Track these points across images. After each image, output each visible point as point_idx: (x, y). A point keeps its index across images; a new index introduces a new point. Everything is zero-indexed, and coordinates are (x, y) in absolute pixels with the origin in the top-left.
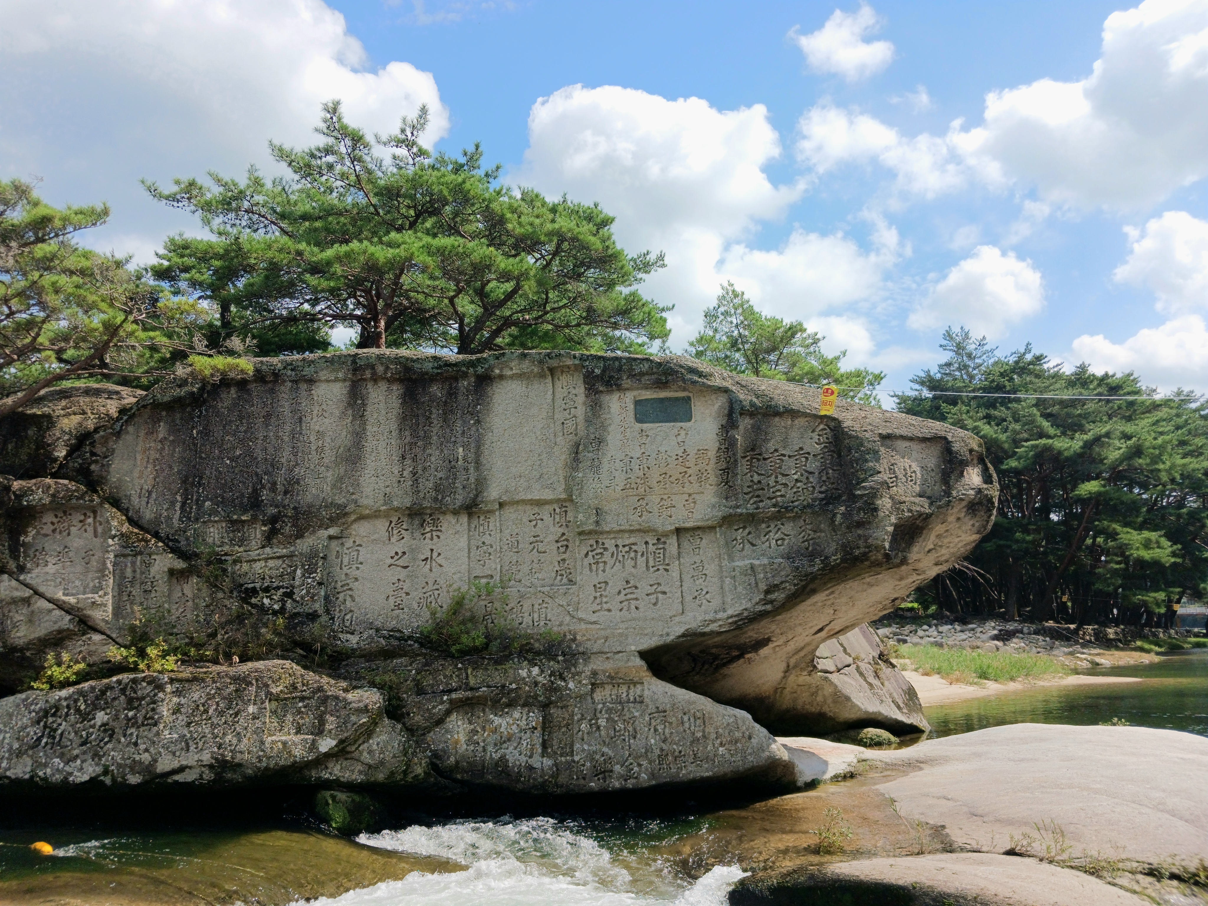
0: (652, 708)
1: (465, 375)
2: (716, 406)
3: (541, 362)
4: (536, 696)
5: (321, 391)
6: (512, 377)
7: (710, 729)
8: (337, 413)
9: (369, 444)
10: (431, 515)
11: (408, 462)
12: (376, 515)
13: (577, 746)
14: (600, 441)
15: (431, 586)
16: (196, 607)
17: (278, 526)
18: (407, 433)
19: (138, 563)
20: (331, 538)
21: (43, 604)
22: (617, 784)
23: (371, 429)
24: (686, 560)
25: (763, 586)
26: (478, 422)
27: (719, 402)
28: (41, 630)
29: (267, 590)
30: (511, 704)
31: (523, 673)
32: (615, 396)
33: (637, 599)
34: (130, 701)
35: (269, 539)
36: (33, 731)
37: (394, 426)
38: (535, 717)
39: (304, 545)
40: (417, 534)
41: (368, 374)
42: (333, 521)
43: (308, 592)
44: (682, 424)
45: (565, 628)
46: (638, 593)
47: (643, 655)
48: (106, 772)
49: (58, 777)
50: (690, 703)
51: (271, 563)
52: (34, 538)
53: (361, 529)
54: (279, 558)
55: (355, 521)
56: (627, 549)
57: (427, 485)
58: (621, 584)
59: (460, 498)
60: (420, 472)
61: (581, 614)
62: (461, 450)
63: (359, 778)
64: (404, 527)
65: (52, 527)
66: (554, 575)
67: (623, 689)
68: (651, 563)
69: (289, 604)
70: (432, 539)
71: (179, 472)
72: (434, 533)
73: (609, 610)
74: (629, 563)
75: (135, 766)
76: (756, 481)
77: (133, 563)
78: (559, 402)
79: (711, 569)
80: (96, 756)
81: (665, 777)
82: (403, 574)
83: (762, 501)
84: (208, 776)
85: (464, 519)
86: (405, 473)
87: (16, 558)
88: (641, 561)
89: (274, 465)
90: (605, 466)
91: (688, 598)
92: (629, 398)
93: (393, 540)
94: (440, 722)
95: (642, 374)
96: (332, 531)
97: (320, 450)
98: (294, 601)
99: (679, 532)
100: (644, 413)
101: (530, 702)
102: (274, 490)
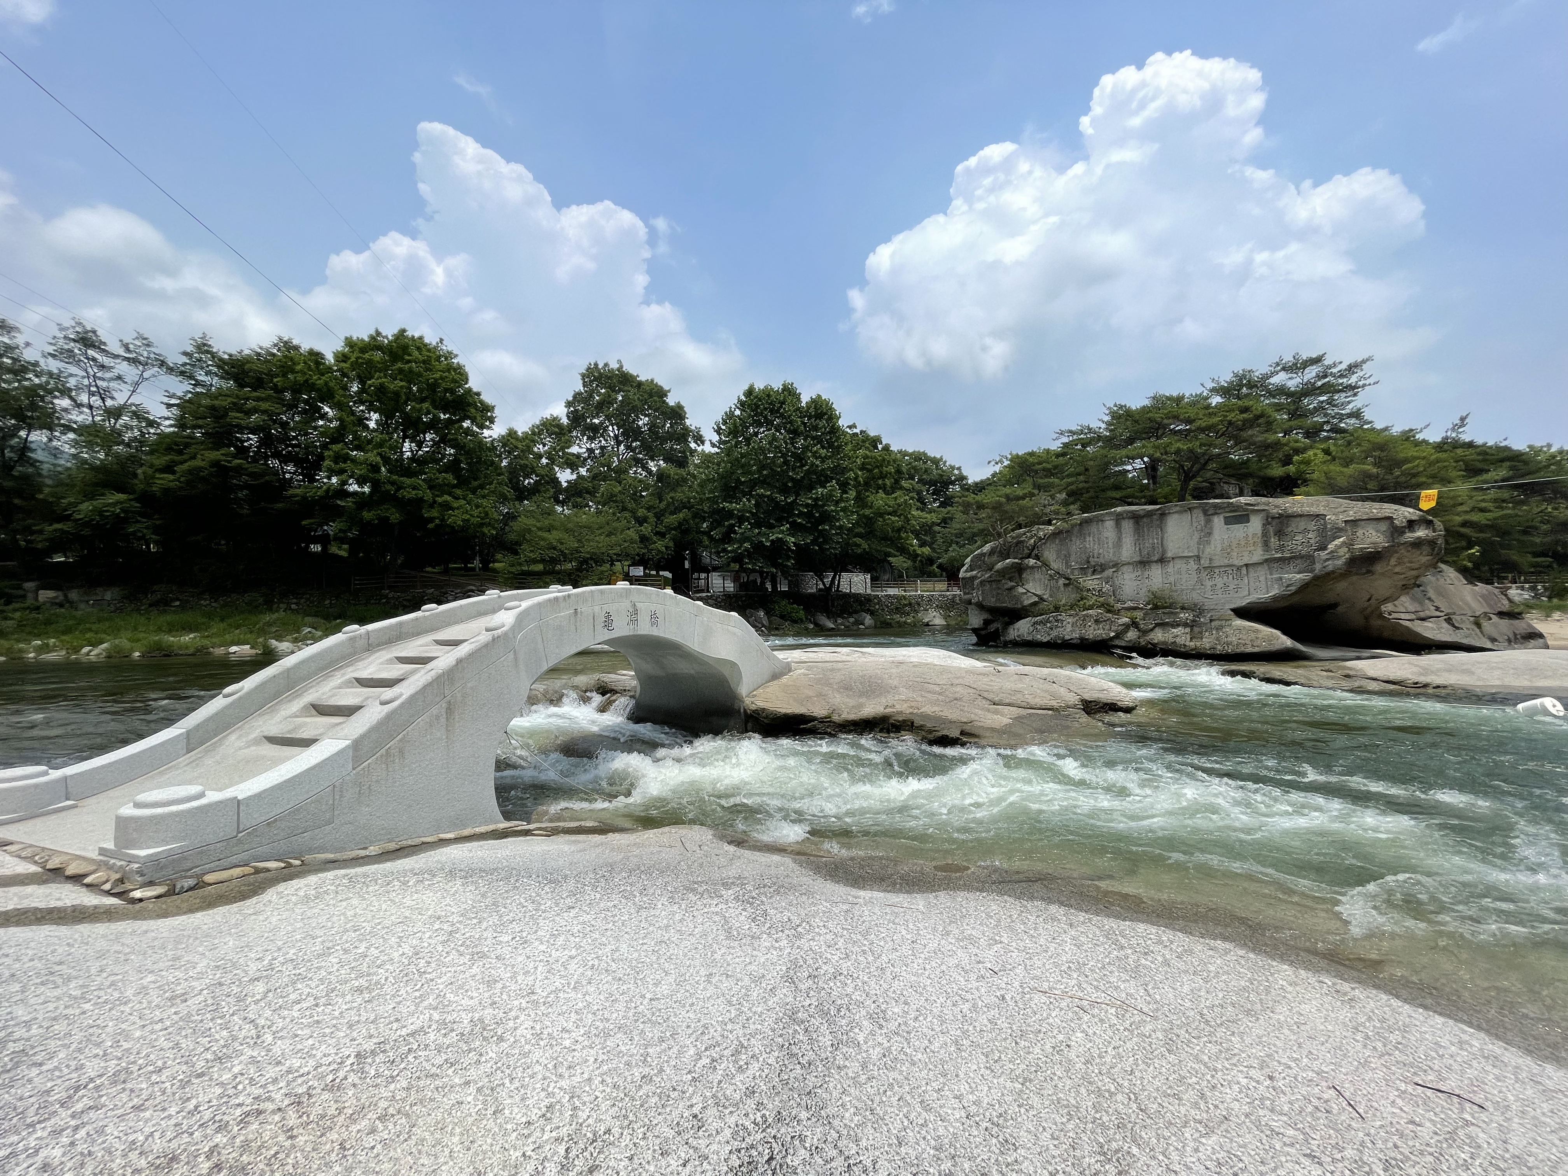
0: (1235, 628)
1: (1156, 514)
2: (1261, 516)
3: (1185, 507)
4: (1188, 623)
5: (1107, 524)
6: (1174, 513)
7: (1260, 637)
8: (1112, 530)
9: (1124, 540)
10: (1147, 564)
11: (1137, 545)
12: (1129, 564)
13: (1204, 640)
14: (1211, 534)
15: (1149, 587)
16: (1072, 594)
17: (1096, 569)
18: (1137, 536)
19: (1055, 582)
20: (1114, 572)
21: (1030, 594)
23: (1124, 535)
24: (1251, 575)
25: (1286, 585)
26: (1162, 530)
27: (1263, 515)
28: (1031, 601)
29: (1094, 589)
30: (1178, 625)
31: (1182, 615)
32: (1216, 516)
33: (1229, 591)
34: (1056, 620)
35: (1093, 573)
37: (1132, 534)
38: (1188, 630)
39: (1105, 574)
40: (1143, 570)
41: (1122, 517)
42: (1114, 566)
43: (1108, 590)
44: (1245, 525)
45: (1200, 600)
46: (1230, 588)
47: (1232, 610)
48: (1052, 639)
49: (1040, 639)
50: (1252, 627)
51: (1094, 581)
52: (1027, 576)
53: (1125, 568)
54: (1096, 579)
55: (1121, 566)
56: (1224, 572)
57: (1145, 553)
58: (1222, 585)
59: (1157, 558)
60: (1142, 549)
61: (1206, 596)
62: (1156, 539)
63: (1124, 645)
64: (1138, 568)
65: (1031, 573)
66: (1195, 582)
67: (1224, 622)
68: (1235, 577)
69: (1101, 593)
71: (1063, 553)
72: (1149, 569)
73: (1218, 595)
74: (1225, 577)
75: (1059, 638)
76: (1281, 544)
77: (1053, 582)
78: (1194, 520)
79: (1262, 579)
81: (1238, 651)
82: (1139, 583)
83: (1285, 552)
84: (1079, 640)
85: (1160, 564)
86: (1137, 549)
88: (1230, 576)
89: (1093, 549)
90: (1213, 542)
91: (1252, 590)
92: (1221, 517)
93: (1135, 572)
94: (1152, 630)
95: (1225, 508)
96: (1114, 570)
97: (1108, 543)
99: (1247, 565)
100: (1228, 521)
101: (1186, 625)
102: (1094, 557)
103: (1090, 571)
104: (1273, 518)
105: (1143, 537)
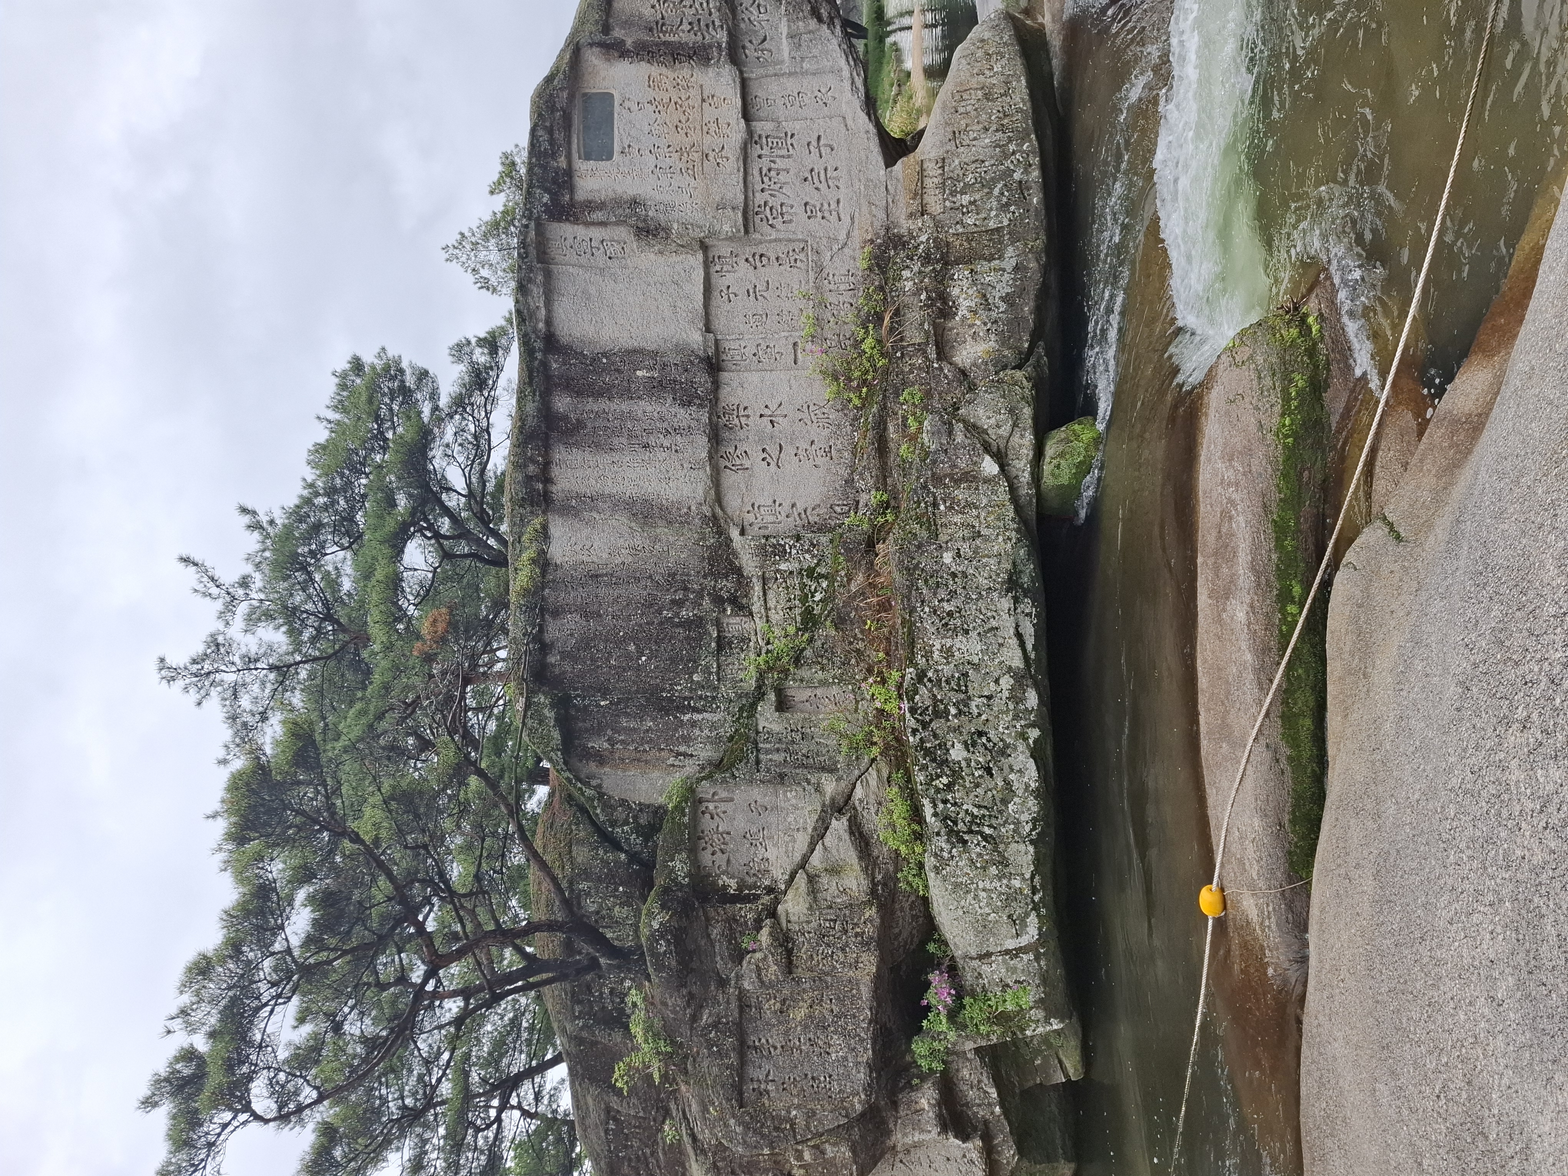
0: (951, 146)
1: (545, 364)
2: (596, 62)
4: (936, 273)
5: (558, 552)
6: (549, 311)
8: (586, 531)
9: (630, 490)
10: (719, 417)
11: (652, 440)
12: (716, 482)
13: (992, 224)
14: (635, 202)
15: (805, 416)
16: (824, 683)
17: (726, 596)
18: (616, 441)
19: (768, 746)
20: (742, 533)
21: (816, 860)
22: (1035, 174)
23: (610, 488)
24: (781, 113)
25: (813, 23)
26: (604, 354)
27: (593, 58)
28: (848, 854)
29: (804, 600)
30: (943, 297)
31: (909, 285)
32: (578, 182)
33: (826, 170)
34: (937, 714)
35: (742, 608)
37: (608, 458)
38: (961, 273)
39: (749, 564)
40: (742, 434)
41: (538, 486)
42: (722, 533)
43: (808, 551)
44: (616, 104)
45: (858, 254)
46: (819, 167)
47: (890, 164)
48: (1023, 736)
49: (1032, 804)
51: (771, 603)
52: (733, 877)
53: (733, 502)
54: (765, 594)
55: (722, 510)
56: (766, 179)
57: (682, 416)
58: (808, 187)
59: (702, 379)
60: (665, 425)
61: (842, 237)
62: (639, 373)
63: (1029, 437)
64: (732, 450)
65: (719, 854)
66: (795, 270)
67: (928, 182)
68: (784, 152)
69: (822, 570)
70: (748, 416)
71: (654, 720)
72: (742, 413)
73: (838, 202)
74: (782, 177)
75: (1016, 697)
76: (689, 27)
77: (768, 752)
78: (583, 260)
79: (791, 85)
80: (1003, 753)
81: (1027, 124)
82: (789, 450)
83: (713, 22)
84: (1027, 606)
85: (724, 375)
86: (666, 443)
87: (757, 897)
88: (780, 164)
89: (650, 604)
90: (667, 198)
91: (826, 113)
92: (582, 166)
93: (747, 463)
94: (962, 372)
95: (552, 141)
96: (735, 533)
97: (633, 549)
98: (818, 565)
99: (747, 115)
100: (600, 149)
101: (942, 278)
102: (679, 603)
103: (735, 624)
104: (606, 29)
105: (623, 417)
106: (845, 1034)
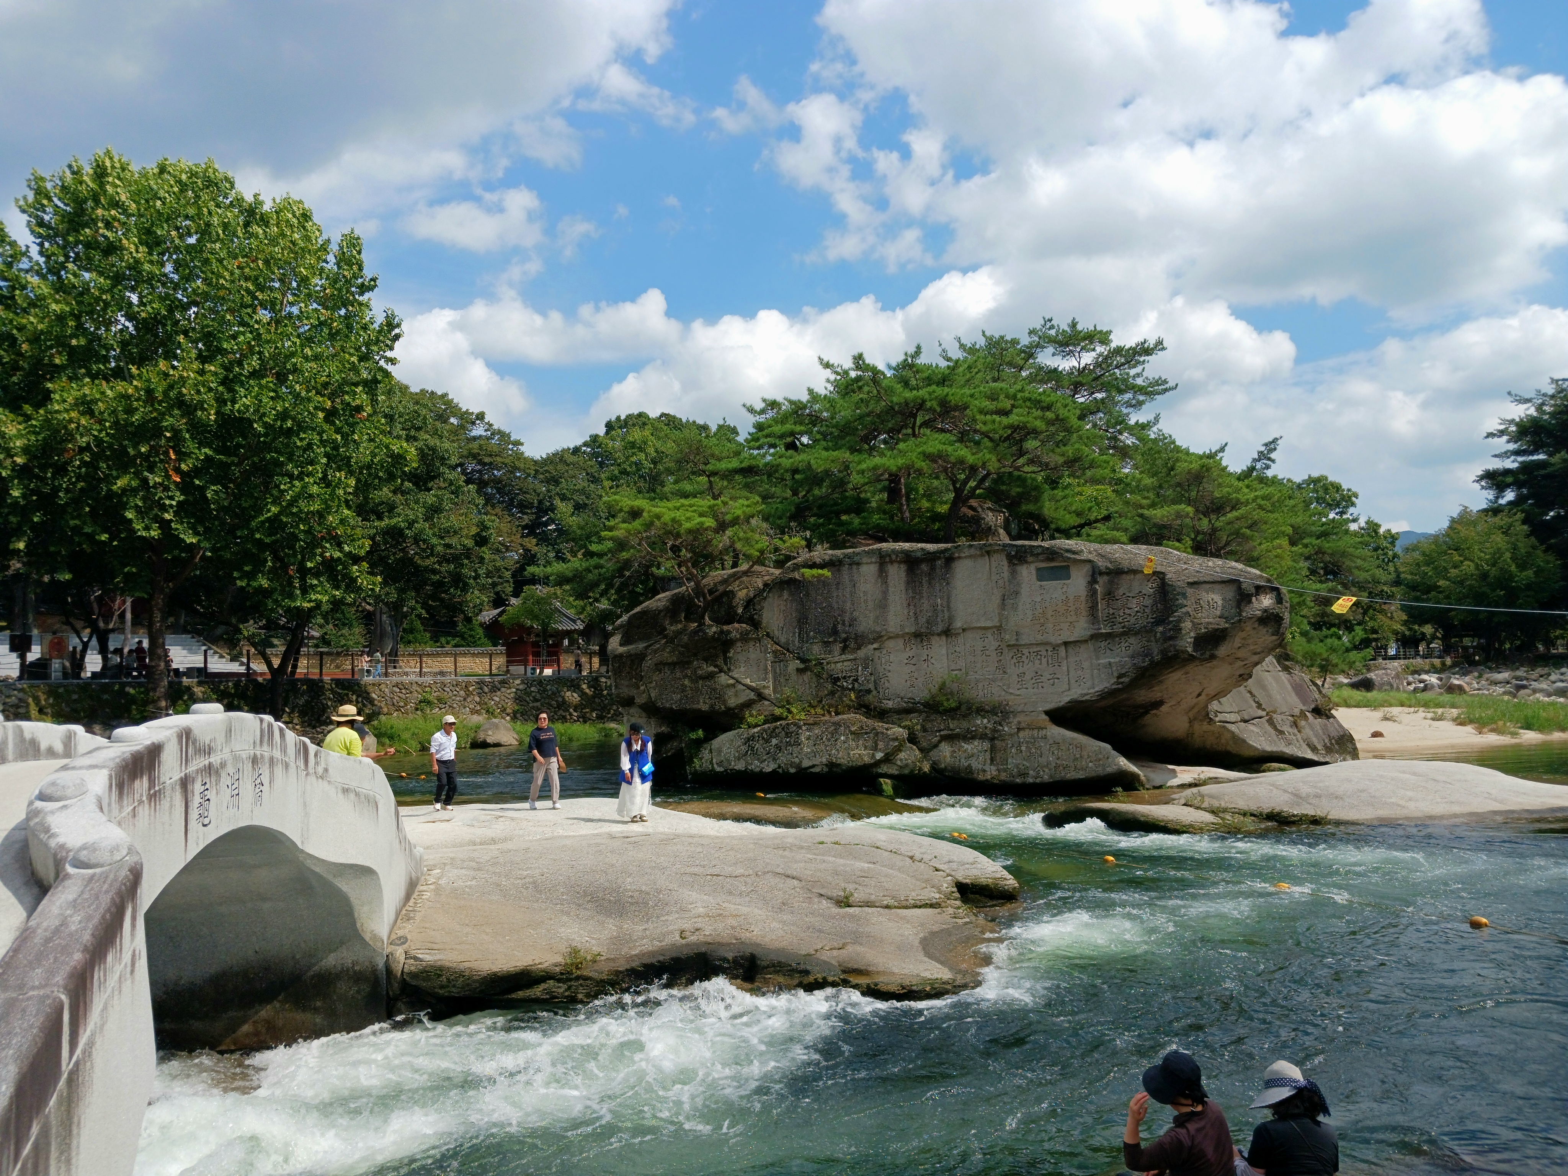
0: (1051, 741)
1: (939, 558)
2: (1085, 570)
3: (981, 548)
4: (986, 734)
5: (864, 569)
6: (966, 557)
7: (1085, 753)
8: (873, 581)
9: (891, 598)
10: (926, 637)
11: (912, 607)
12: (897, 636)
13: (1010, 760)
14: (1017, 593)
15: (928, 675)
16: (810, 687)
17: (847, 644)
18: (910, 591)
19: (782, 665)
20: (875, 649)
21: (740, 687)
22: (1031, 780)
23: (891, 590)
24: (1072, 659)
25: (1116, 674)
26: (948, 584)
27: (1087, 568)
28: (742, 700)
29: (844, 678)
30: (973, 738)
31: (979, 722)
32: (1025, 566)
33: (1042, 682)
34: (787, 734)
35: (844, 650)
36: (744, 748)
37: (903, 588)
38: (986, 745)
39: (861, 653)
40: (919, 647)
41: (887, 559)
42: (875, 640)
43: (865, 679)
44: (1065, 581)
45: (1002, 698)
46: (1043, 679)
47: (1047, 713)
48: (779, 767)
49: (758, 769)
50: (1073, 739)
51: (845, 664)
52: (733, 655)
53: (890, 644)
54: (849, 661)
55: (887, 640)
56: (1035, 654)
57: (922, 620)
58: (1033, 674)
59: (940, 628)
60: (918, 613)
61: (1011, 691)
62: (939, 600)
63: (896, 773)
64: (912, 643)
65: (741, 649)
66: (995, 668)
67: (1036, 732)
68: (1050, 662)
69: (856, 685)
70: (927, 649)
71: (796, 617)
72: (928, 646)
73: (1027, 688)
74: (1037, 662)
75: (792, 764)
76: (1111, 613)
77: (780, 666)
78: (993, 569)
79: (1086, 664)
80: (774, 759)
81: (1058, 777)
82: (913, 668)
83: (1115, 625)
84: (826, 769)
85: (944, 638)
86: (911, 613)
87: (726, 665)
88: (1044, 661)
89: (843, 611)
90: (1020, 607)
91: (1072, 681)
92: (1033, 568)
93: (907, 650)
94: (936, 746)
95: (1038, 554)
96: (875, 646)
97: (866, 601)
98: (859, 683)
99: (1066, 644)
100: (1042, 575)
101: (983, 737)
102: (844, 624)
103: (837, 647)
104: (1101, 573)
105: (921, 593)
106: (681, 700)
